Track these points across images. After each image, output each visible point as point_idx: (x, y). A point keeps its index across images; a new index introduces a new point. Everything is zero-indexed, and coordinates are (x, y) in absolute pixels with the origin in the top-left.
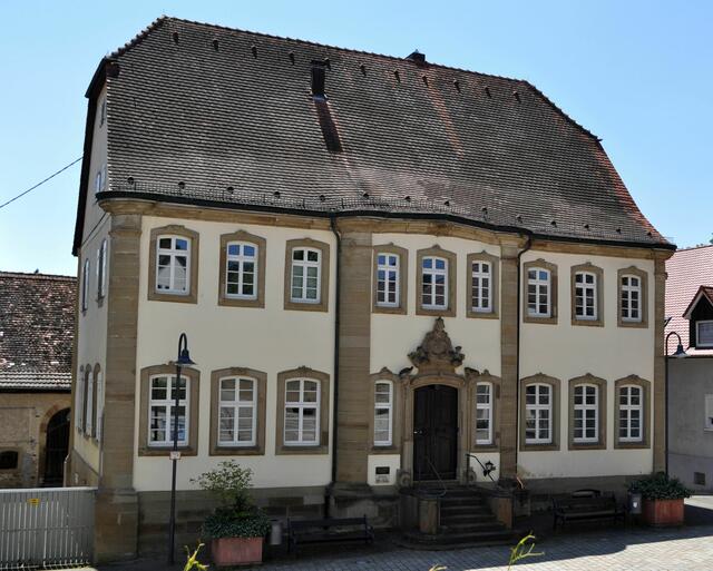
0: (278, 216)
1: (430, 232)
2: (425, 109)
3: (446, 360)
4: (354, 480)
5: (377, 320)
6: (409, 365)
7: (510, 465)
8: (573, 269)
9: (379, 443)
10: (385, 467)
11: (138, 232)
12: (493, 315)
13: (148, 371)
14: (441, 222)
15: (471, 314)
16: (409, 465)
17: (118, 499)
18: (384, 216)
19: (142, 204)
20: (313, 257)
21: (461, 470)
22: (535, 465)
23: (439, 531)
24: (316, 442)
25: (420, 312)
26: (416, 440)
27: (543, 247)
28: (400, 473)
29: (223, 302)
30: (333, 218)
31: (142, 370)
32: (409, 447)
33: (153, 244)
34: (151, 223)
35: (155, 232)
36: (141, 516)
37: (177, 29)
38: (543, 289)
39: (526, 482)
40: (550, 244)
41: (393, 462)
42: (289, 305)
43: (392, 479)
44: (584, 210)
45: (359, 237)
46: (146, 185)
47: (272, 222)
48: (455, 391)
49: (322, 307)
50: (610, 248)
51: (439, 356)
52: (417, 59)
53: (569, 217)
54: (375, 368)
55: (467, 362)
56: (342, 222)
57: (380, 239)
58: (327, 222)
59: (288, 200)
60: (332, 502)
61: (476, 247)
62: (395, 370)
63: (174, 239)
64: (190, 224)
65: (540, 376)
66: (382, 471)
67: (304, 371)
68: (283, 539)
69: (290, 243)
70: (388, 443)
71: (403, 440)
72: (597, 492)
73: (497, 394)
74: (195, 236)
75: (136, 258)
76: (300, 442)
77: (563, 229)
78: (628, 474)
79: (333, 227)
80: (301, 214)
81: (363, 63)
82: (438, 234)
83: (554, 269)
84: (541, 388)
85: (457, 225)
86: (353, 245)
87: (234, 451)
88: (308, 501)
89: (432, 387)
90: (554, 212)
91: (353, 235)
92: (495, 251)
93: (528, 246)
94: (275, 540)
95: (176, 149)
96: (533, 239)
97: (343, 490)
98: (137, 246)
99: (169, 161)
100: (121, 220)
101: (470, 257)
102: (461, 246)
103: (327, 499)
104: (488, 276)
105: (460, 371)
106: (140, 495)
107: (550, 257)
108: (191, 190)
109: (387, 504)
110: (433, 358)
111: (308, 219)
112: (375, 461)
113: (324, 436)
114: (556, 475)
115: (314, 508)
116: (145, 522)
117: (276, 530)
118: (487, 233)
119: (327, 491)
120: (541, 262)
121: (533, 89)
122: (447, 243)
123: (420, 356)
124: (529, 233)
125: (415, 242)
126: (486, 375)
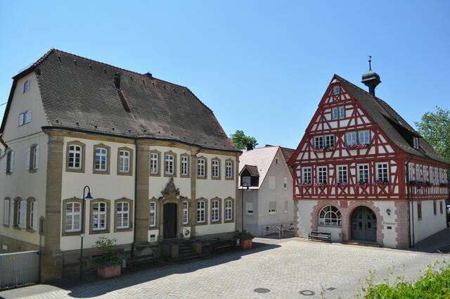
0: (116, 138)
1: (169, 146)
2: (155, 96)
3: (174, 193)
4: (143, 240)
5: (151, 179)
6: (162, 196)
7: (193, 231)
8: (212, 159)
9: (151, 226)
10: (153, 235)
11: (62, 143)
12: (188, 176)
13: (66, 201)
14: (173, 142)
15: (182, 176)
16: (162, 234)
17: (54, 255)
18: (154, 139)
19: (65, 132)
20: (127, 154)
21: (178, 234)
22: (201, 230)
23: (179, 257)
24: (128, 227)
25: (165, 175)
26: (164, 223)
27: (203, 152)
28: (159, 237)
29: (95, 172)
30: (135, 140)
31: (64, 201)
32: (162, 226)
33: (67, 148)
34: (67, 140)
35: (68, 143)
36: (64, 261)
37: (59, 55)
38: (202, 166)
39: (198, 237)
40: (206, 151)
41: (156, 232)
42: (119, 173)
43: (156, 238)
44: (212, 138)
45: (145, 147)
46: (65, 124)
47: (113, 141)
48: (176, 205)
49: (130, 174)
50: (223, 152)
51: (172, 192)
52: (149, 75)
53: (208, 140)
54: (150, 198)
55: (181, 194)
56: (139, 141)
57: (152, 148)
58: (133, 141)
59: (117, 132)
60: (135, 249)
61: (183, 151)
62: (157, 198)
63: (75, 146)
64: (82, 140)
65: (202, 198)
66: (153, 236)
67: (124, 199)
68: (127, 265)
69: (119, 149)
70: (154, 225)
71: (160, 224)
72: (219, 239)
73: (190, 206)
74: (84, 146)
75: (61, 154)
76: (122, 227)
77: (208, 145)
78: (229, 231)
79: (135, 143)
80: (123, 137)
81: (131, 76)
82: (171, 146)
83: (206, 159)
84: (201, 203)
85: (178, 143)
86: (143, 150)
87: (98, 232)
88: (126, 250)
89: (169, 204)
90: (204, 138)
91: (143, 146)
92: (189, 153)
93: (199, 151)
94: (124, 266)
95: (70, 108)
96: (201, 149)
97: (138, 245)
98: (62, 149)
99: (69, 113)
100: (55, 138)
101: (181, 155)
102: (178, 151)
103: (132, 248)
104: (186, 162)
105: (178, 197)
106: (62, 252)
107: (205, 155)
108: (82, 126)
109: (155, 248)
110: (170, 193)
111: (126, 140)
112: (151, 233)
113: (131, 224)
114: (207, 233)
115: (128, 252)
116: (65, 263)
117: (124, 261)
118: (187, 146)
119: (133, 245)
120: (202, 157)
121: (189, 90)
122: (175, 150)
123: (165, 192)
124: (200, 146)
125: (163, 149)
126: (186, 198)
